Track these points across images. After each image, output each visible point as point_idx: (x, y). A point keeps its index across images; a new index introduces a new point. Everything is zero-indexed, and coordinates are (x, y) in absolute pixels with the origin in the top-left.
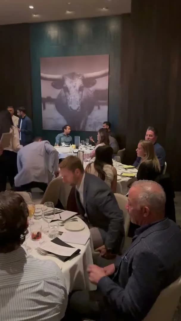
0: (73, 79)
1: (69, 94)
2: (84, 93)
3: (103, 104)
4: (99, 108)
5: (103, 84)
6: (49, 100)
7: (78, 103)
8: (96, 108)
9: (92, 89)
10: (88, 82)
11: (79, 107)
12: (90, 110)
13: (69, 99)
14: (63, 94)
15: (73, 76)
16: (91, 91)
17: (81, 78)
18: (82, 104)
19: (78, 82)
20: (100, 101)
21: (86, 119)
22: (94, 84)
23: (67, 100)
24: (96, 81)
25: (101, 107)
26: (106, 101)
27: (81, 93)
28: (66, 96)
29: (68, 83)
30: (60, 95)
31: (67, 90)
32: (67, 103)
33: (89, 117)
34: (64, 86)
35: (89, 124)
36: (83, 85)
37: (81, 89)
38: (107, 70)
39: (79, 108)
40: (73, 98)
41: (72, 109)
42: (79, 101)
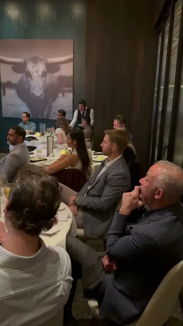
0: (36, 63)
1: (32, 79)
2: (48, 79)
3: (68, 91)
4: (64, 95)
5: (67, 71)
6: (9, 85)
7: (42, 90)
8: (60, 95)
9: (56, 74)
10: (52, 68)
11: (42, 93)
12: (55, 98)
13: (32, 84)
14: (25, 79)
15: (35, 60)
16: (55, 77)
17: (44, 63)
18: (45, 91)
19: (41, 67)
20: (64, 88)
21: (51, 107)
22: (58, 69)
23: (29, 85)
24: (60, 67)
25: (66, 94)
26: (71, 89)
27: (44, 78)
28: (28, 82)
29: (30, 67)
30: (21, 81)
31: (29, 75)
32: (29, 89)
33: (53, 104)
34: (26, 70)
35: (54, 111)
36: (46, 70)
37: (44, 75)
38: (72, 56)
39: (43, 95)
40: (35, 83)
41: (34, 95)
42: (43, 87)
